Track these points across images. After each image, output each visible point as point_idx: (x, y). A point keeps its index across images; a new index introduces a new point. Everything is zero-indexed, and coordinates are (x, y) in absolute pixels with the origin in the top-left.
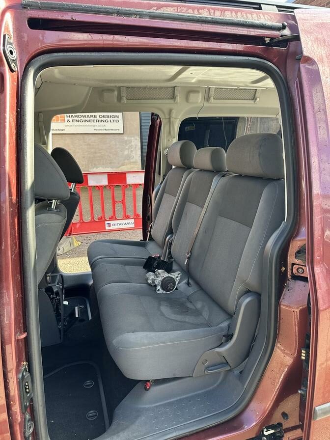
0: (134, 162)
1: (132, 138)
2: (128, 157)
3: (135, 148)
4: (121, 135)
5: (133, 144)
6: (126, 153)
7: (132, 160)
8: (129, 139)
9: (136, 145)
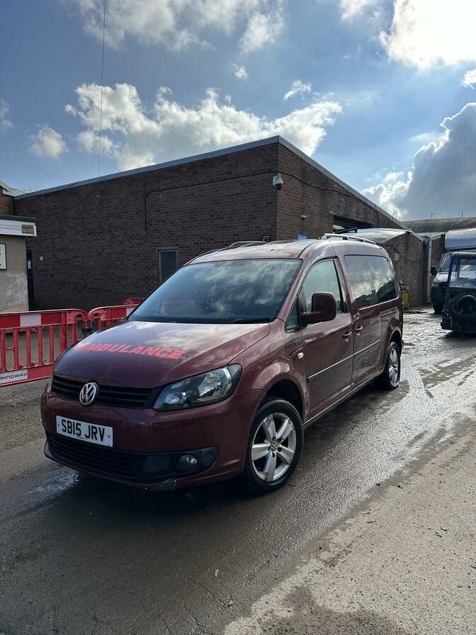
0: (19, 305)
1: (17, 275)
2: (12, 299)
3: (21, 287)
4: (4, 272)
5: (18, 282)
6: (9, 293)
7: (16, 303)
8: (12, 275)
9: (22, 284)
